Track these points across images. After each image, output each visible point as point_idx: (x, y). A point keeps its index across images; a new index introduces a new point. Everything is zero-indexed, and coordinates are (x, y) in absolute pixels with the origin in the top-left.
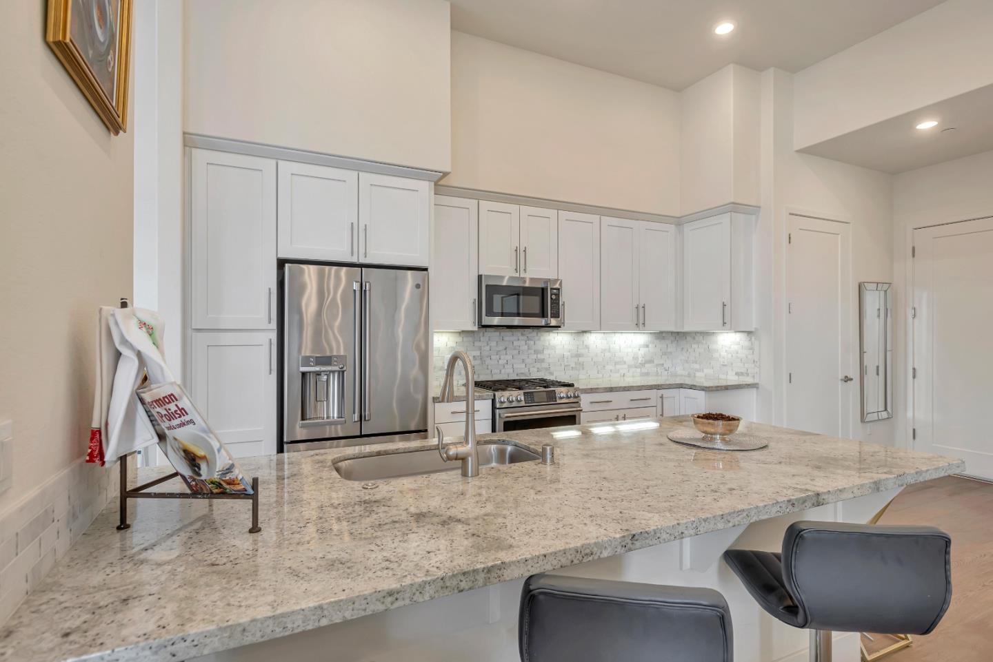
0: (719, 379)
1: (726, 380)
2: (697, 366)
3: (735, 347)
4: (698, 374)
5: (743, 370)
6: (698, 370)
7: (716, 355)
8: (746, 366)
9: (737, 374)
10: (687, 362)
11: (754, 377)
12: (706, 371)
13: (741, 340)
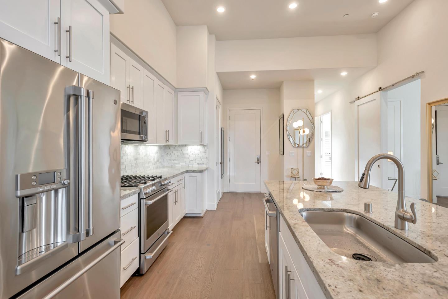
0: (189, 167)
1: (193, 167)
2: (176, 162)
3: (197, 152)
4: (176, 165)
5: (201, 162)
6: (176, 164)
7: (187, 156)
8: (202, 160)
9: (198, 164)
10: (170, 160)
11: (206, 165)
12: (181, 164)
13: (200, 149)
